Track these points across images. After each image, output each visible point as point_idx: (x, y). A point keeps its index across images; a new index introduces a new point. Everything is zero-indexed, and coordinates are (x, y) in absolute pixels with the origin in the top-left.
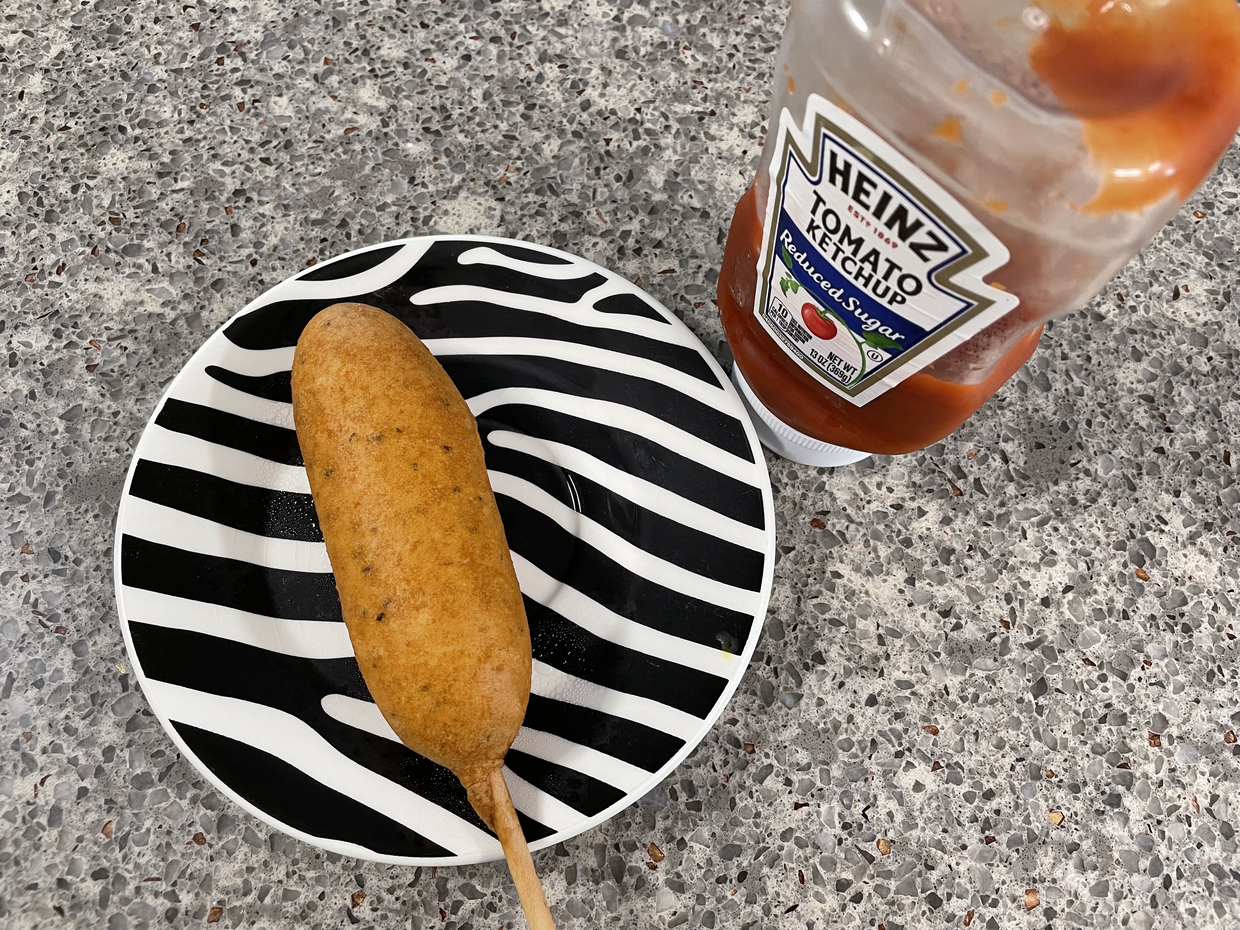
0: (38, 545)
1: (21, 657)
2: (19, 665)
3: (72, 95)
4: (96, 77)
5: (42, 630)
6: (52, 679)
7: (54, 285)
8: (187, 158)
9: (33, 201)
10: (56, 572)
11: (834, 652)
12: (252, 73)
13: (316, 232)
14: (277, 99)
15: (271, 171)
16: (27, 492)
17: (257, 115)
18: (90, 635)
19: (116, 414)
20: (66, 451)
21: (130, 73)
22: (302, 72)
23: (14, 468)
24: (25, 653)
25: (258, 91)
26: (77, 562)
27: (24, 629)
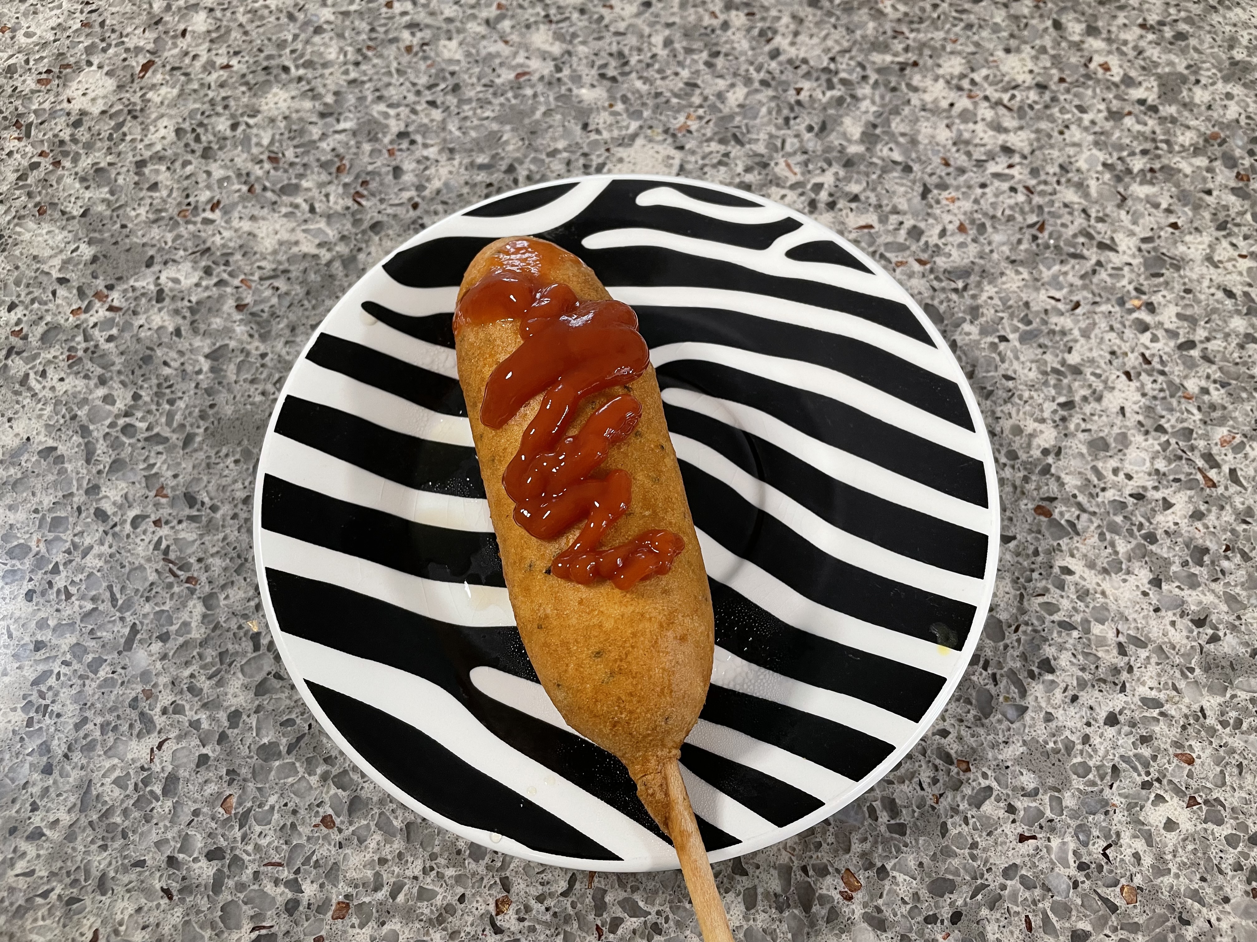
0: (173, 489)
1: (147, 608)
2: (145, 616)
3: (236, 34)
4: (262, 18)
5: (171, 579)
6: (178, 633)
7: (207, 222)
8: (351, 99)
9: (190, 137)
10: (191, 518)
11: (1064, 660)
12: (422, 17)
13: (481, 177)
14: (447, 43)
15: (437, 114)
16: (166, 432)
17: (425, 58)
18: (223, 587)
19: (263, 356)
20: (209, 392)
21: (297, 14)
22: (474, 17)
23: (154, 407)
24: (152, 603)
25: (427, 34)
26: (214, 508)
27: (152, 577)
